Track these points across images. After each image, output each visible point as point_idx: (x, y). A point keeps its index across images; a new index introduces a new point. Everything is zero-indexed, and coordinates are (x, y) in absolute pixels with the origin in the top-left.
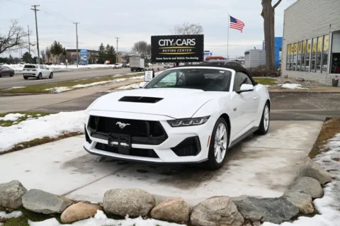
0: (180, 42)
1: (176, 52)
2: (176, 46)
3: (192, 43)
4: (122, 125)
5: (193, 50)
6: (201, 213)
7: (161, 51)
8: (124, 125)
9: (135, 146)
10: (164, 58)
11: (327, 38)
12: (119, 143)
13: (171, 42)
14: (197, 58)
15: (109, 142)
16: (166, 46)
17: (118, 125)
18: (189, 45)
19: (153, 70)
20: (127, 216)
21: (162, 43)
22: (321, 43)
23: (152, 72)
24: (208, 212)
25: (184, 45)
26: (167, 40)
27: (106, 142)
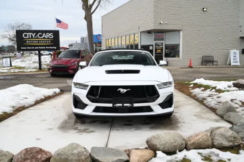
0: (40, 36)
1: (38, 43)
2: (38, 38)
3: (50, 36)
4: (123, 91)
5: (51, 42)
6: (221, 139)
7: (25, 42)
8: (125, 90)
9: (136, 105)
10: (28, 48)
11: (136, 35)
12: (123, 105)
13: (33, 35)
14: (55, 48)
15: (113, 105)
16: (29, 38)
17: (120, 91)
18: (48, 38)
19: (9, 57)
20: (178, 151)
21: (26, 35)
22: (133, 39)
23: (9, 59)
24: (225, 137)
25: (44, 38)
26: (30, 34)
27: (110, 105)
